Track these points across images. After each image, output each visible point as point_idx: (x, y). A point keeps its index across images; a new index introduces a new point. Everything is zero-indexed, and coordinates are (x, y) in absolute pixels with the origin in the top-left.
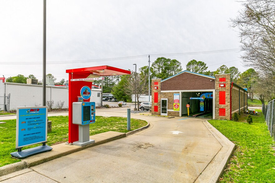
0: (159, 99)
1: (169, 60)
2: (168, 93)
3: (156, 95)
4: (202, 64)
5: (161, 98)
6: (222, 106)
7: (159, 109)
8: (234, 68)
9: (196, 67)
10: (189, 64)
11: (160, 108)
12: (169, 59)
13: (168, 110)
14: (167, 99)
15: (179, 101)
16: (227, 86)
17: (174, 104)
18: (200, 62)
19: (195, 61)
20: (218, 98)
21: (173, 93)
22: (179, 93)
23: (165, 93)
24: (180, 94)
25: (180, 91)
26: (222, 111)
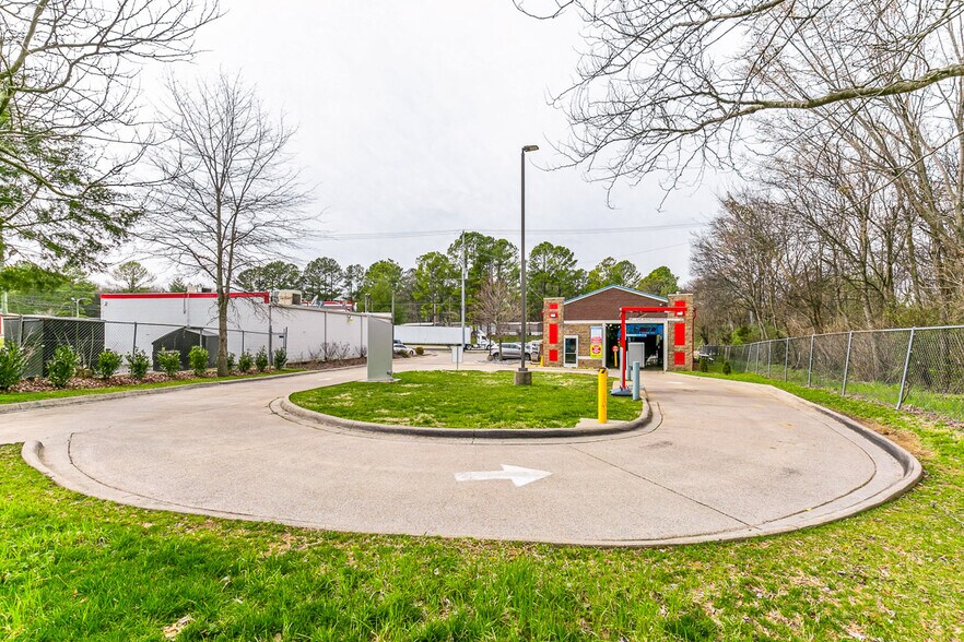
0: (559, 336)
1: (490, 240)
2: (578, 325)
3: (554, 329)
4: (563, 252)
5: (563, 336)
6: (680, 348)
7: (559, 356)
8: (627, 262)
9: (550, 262)
10: (536, 252)
11: (562, 355)
12: (489, 238)
13: (578, 358)
14: (576, 337)
15: (601, 340)
16: (687, 315)
17: (592, 346)
18: (559, 248)
19: (550, 245)
20: (673, 335)
21: (589, 325)
22: (601, 325)
23: (573, 326)
24: (604, 327)
25: (604, 322)
26: (679, 358)
